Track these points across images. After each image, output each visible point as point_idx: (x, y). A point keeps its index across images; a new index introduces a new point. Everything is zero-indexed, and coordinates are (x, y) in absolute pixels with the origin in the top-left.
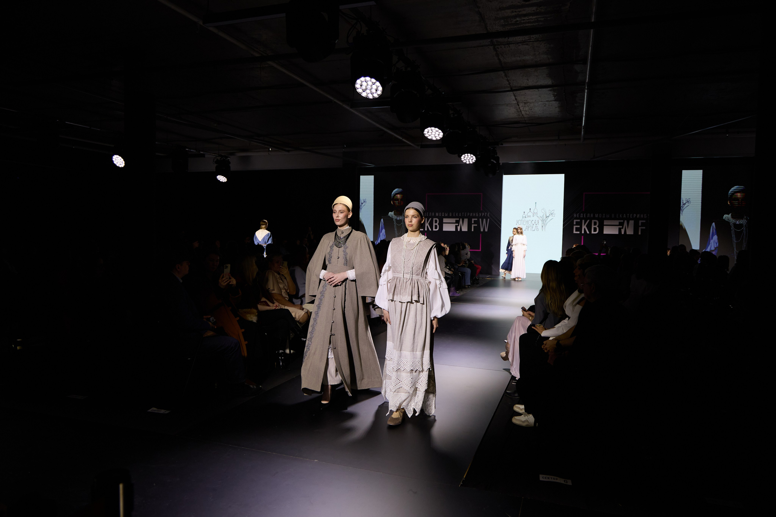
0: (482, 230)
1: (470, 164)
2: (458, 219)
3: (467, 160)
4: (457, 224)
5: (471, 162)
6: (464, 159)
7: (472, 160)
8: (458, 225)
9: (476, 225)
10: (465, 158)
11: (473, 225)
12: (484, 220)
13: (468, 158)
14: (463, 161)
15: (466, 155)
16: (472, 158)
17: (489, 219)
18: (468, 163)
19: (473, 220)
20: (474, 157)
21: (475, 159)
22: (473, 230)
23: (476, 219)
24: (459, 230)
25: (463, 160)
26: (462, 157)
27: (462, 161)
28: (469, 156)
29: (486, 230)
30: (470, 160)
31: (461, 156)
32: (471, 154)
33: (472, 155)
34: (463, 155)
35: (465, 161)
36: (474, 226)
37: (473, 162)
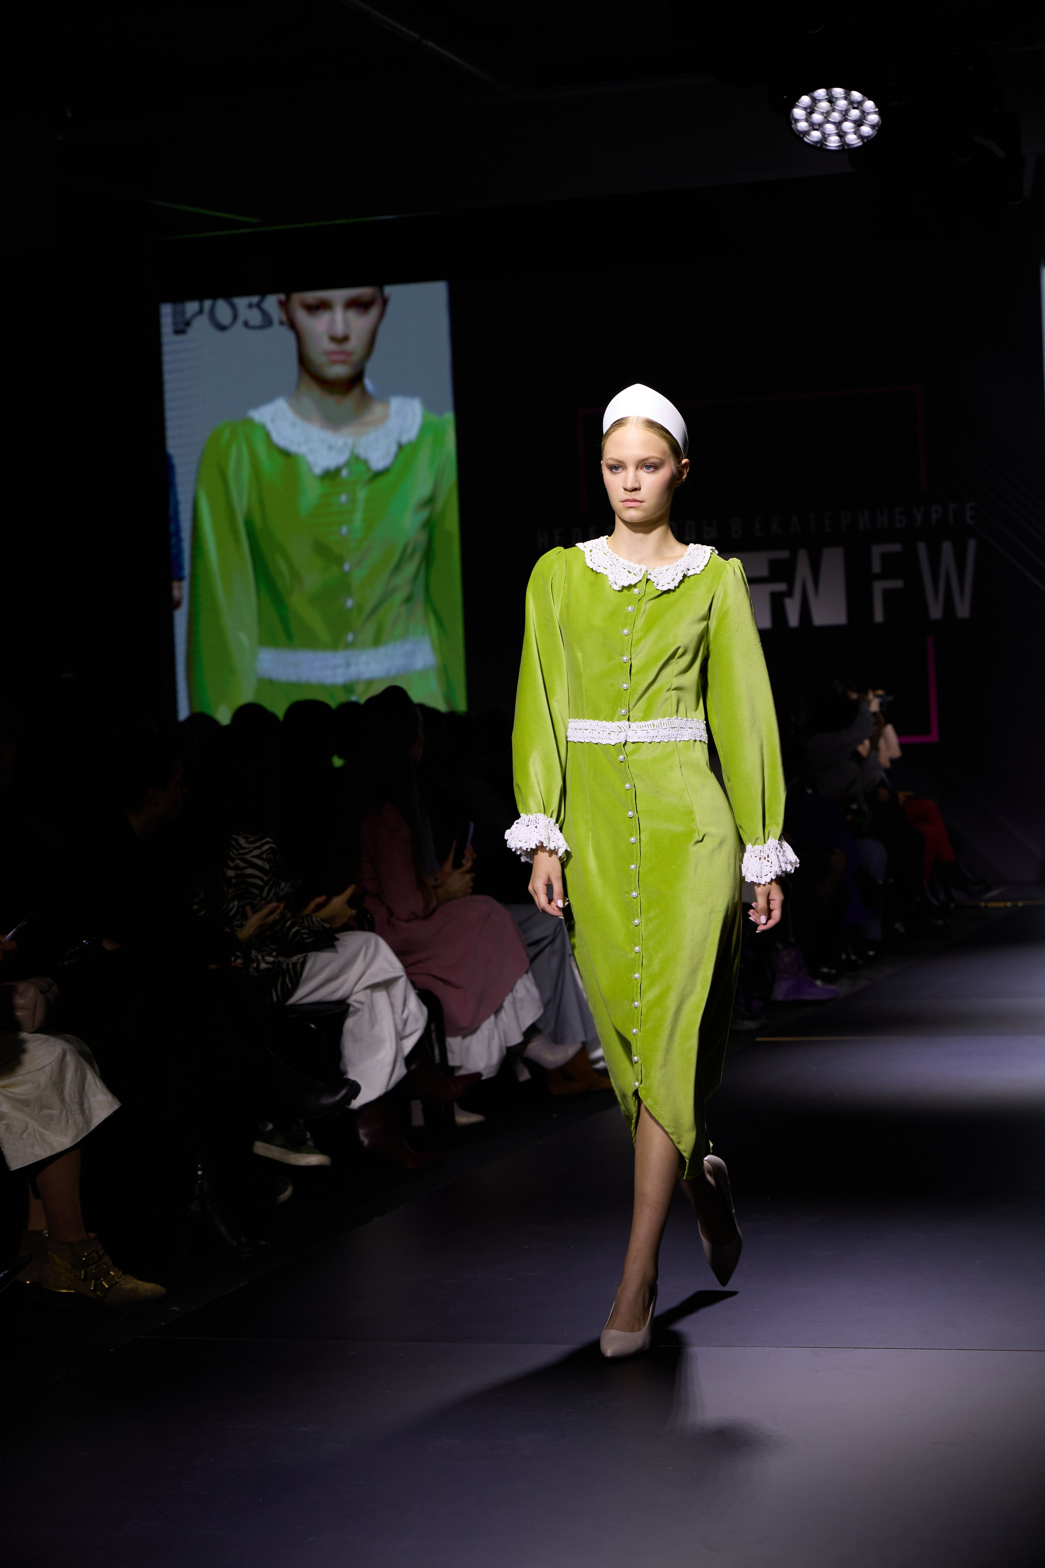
0: (936, 612)
1: (845, 148)
2: (784, 554)
3: (830, 128)
4: (781, 587)
5: (852, 139)
6: (814, 126)
7: (859, 123)
8: (789, 593)
9: (898, 584)
10: (817, 117)
11: (878, 587)
12: (947, 548)
13: (836, 116)
14: (806, 133)
15: (821, 93)
16: (855, 113)
17: (972, 544)
18: (833, 142)
19: (877, 551)
20: (869, 105)
21: (874, 118)
22: (879, 617)
23: (896, 548)
24: (793, 620)
25: (803, 125)
26: (798, 113)
27: (800, 136)
28: (842, 104)
29: (963, 610)
30: (848, 126)
31: (793, 103)
32: (848, 88)
33: (856, 95)
34: (805, 100)
35: (816, 135)
36: (886, 593)
37: (861, 137)
